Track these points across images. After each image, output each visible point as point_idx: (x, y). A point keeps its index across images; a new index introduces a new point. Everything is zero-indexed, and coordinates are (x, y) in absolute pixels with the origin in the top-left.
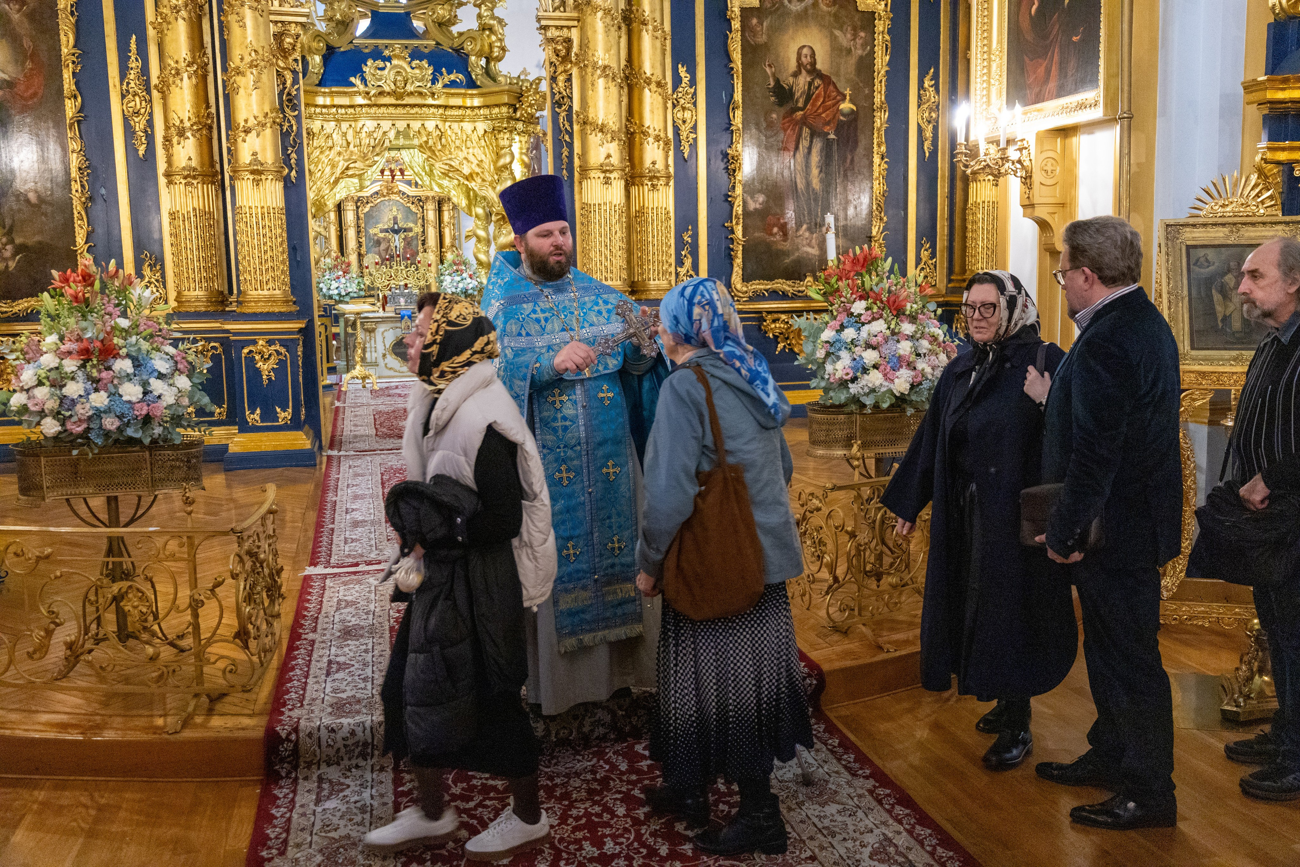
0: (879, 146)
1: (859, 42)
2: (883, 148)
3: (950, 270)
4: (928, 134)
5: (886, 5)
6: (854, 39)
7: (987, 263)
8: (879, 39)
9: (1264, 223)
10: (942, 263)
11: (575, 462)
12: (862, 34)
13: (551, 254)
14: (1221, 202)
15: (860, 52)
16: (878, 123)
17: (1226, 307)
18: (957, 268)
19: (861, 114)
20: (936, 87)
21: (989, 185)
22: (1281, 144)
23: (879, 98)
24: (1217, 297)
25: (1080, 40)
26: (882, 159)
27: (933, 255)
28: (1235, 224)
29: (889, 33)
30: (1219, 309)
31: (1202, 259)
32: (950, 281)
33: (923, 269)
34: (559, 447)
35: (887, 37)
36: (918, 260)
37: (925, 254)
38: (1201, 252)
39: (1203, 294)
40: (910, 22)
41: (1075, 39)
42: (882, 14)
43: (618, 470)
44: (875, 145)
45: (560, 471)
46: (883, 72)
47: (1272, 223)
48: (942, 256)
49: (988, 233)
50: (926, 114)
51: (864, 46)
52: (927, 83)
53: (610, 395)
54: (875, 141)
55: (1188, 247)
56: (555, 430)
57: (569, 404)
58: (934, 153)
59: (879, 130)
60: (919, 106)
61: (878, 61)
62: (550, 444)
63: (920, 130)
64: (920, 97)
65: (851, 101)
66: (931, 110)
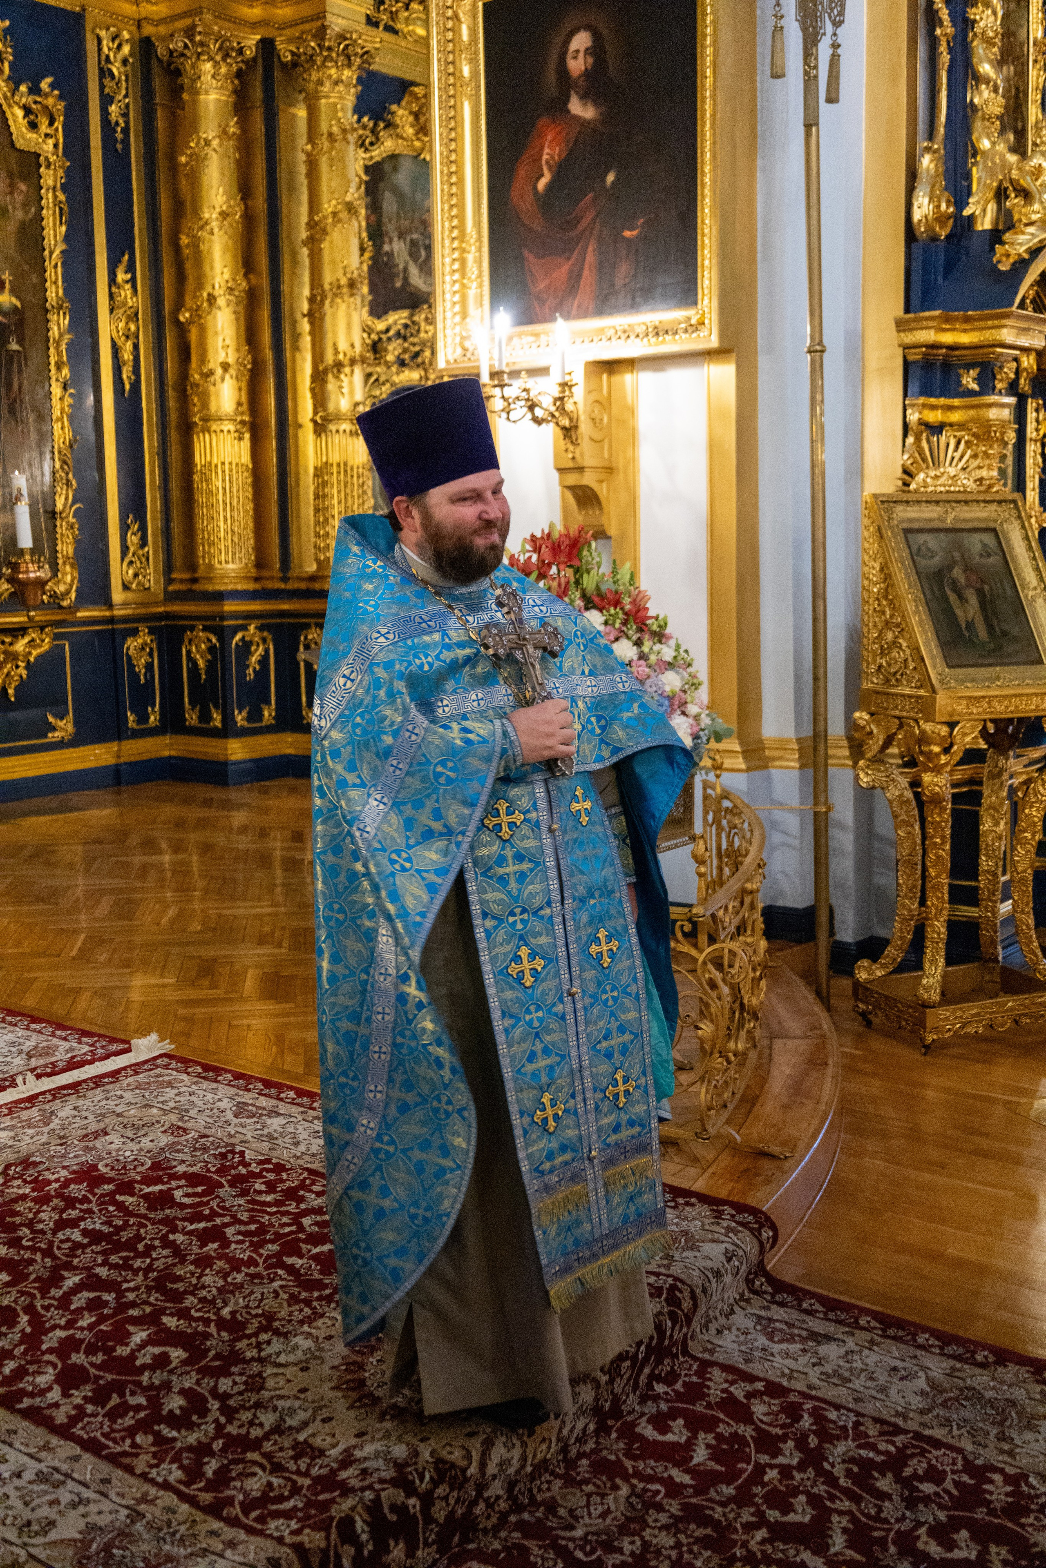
0: (59, 368)
1: (19, 198)
2: (66, 371)
3: (169, 567)
4: (127, 355)
5: (56, 146)
6: (11, 193)
7: (234, 554)
8: (48, 198)
9: (978, 502)
10: (155, 551)
11: (543, 940)
12: (23, 187)
13: (475, 532)
14: (932, 473)
15: (20, 215)
16: (54, 332)
17: (966, 611)
18: (178, 562)
19: (28, 314)
20: (133, 281)
21: (229, 439)
22: (933, 401)
23: (54, 292)
24: (953, 597)
25: (638, 237)
26: (65, 388)
27: (144, 543)
28: (948, 502)
29: (63, 187)
30: (959, 613)
31: (923, 548)
32: (169, 581)
33: (131, 563)
34: (512, 914)
35: (62, 197)
36: (125, 549)
37: (133, 540)
38: (921, 538)
39: (937, 594)
40: (90, 177)
41: (627, 234)
42: (53, 158)
43: (614, 945)
44: (53, 367)
45: (517, 959)
46: (57, 252)
47: (986, 502)
48: (155, 543)
49: (232, 510)
50: (122, 325)
51: (26, 206)
52: (121, 276)
53: (588, 805)
54: (53, 360)
55: (907, 531)
56: (503, 880)
57: (526, 830)
58: (136, 386)
59: (58, 343)
60: (112, 311)
61: (49, 233)
62: (495, 909)
63: (116, 350)
64: (111, 296)
65: (13, 292)
66: (129, 319)
